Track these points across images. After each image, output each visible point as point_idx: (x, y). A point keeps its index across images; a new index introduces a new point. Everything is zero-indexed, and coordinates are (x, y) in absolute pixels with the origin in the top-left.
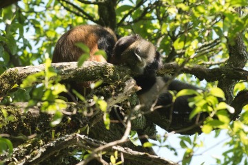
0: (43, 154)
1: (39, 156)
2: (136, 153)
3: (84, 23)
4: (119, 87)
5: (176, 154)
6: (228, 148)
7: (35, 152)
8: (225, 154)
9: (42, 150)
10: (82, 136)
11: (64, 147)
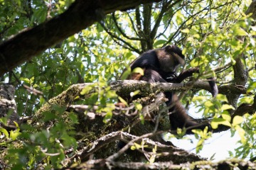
0: (96, 146)
1: (93, 147)
2: (164, 146)
3: (129, 55)
4: (152, 98)
5: (192, 142)
6: (239, 145)
7: (91, 144)
8: (237, 150)
9: (96, 143)
10: (125, 133)
11: (112, 141)
